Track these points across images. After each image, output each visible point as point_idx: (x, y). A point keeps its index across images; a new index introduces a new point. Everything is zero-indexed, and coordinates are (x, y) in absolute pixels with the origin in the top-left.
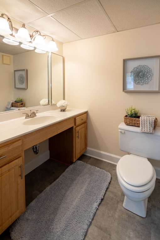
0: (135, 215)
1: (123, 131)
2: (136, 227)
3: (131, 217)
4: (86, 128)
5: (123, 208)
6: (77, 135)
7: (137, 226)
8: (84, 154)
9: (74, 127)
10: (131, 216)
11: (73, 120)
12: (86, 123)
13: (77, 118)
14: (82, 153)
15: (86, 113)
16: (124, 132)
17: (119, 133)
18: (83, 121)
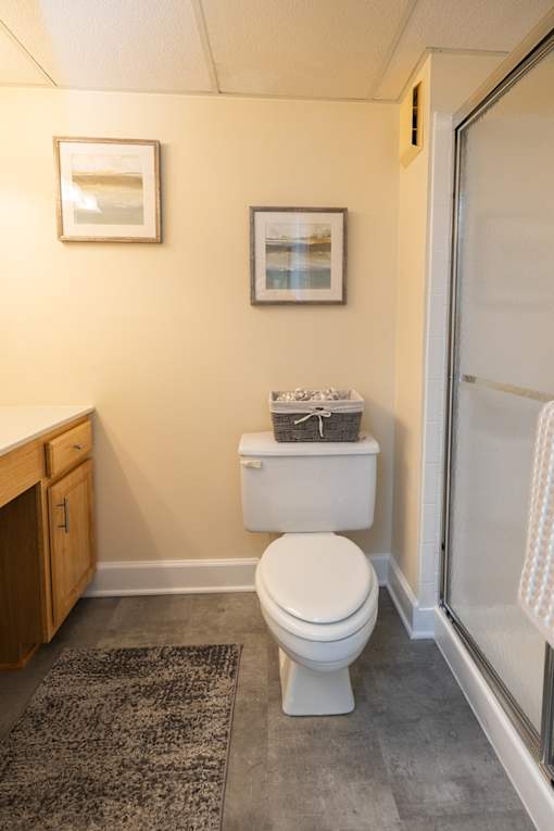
0: (325, 719)
1: (256, 463)
2: (338, 750)
3: (315, 731)
4: (90, 483)
5: (285, 720)
6: (58, 519)
7: (340, 745)
8: (87, 595)
9: (43, 486)
10: (315, 726)
11: (37, 453)
12: (90, 462)
13: (53, 443)
14: (78, 595)
15: (89, 417)
16: (262, 464)
17: (243, 470)
18: (78, 455)
